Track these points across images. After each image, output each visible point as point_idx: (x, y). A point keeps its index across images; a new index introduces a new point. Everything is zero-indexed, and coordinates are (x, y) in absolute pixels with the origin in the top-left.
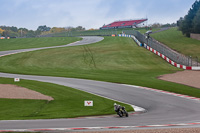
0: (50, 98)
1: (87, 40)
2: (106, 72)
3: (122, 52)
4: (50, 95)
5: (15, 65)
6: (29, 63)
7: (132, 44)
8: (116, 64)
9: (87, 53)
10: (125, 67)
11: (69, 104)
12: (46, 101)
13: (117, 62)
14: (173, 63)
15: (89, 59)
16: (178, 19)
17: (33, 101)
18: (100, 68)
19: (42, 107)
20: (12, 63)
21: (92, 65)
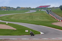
0: (15, 29)
1: (31, 11)
2: (36, 21)
3: (42, 15)
6: (12, 18)
7: (45, 13)
10: (42, 20)
13: (40, 18)
14: (57, 19)
16: (60, 6)
18: (34, 20)
20: (7, 18)
21: (32, 19)
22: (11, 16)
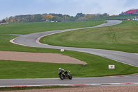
0: (85, 63)
1: (111, 23)
2: (123, 45)
3: (135, 31)
4: (85, 61)
5: (61, 40)
6: (71, 39)
8: (130, 40)
9: (111, 31)
10: (137, 41)
11: (99, 67)
12: (82, 65)
13: (132, 38)
15: (111, 36)
17: (74, 65)
18: (120, 42)
19: (79, 69)
20: (59, 39)
21: (114, 40)
22: (68, 34)
